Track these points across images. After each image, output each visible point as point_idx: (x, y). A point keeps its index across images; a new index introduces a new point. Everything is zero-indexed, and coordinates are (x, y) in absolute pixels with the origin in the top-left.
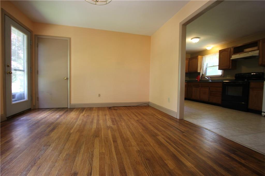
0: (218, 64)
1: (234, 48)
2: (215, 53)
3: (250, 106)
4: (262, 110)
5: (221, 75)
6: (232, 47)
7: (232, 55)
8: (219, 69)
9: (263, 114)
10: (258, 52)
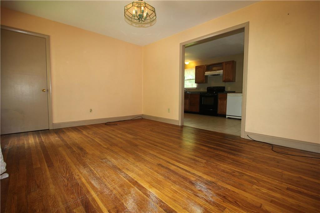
0: (194, 78)
1: (207, 66)
2: (191, 68)
3: (219, 112)
4: (226, 113)
5: (197, 88)
6: (206, 65)
7: (206, 72)
8: (195, 83)
9: (227, 116)
10: (222, 71)
